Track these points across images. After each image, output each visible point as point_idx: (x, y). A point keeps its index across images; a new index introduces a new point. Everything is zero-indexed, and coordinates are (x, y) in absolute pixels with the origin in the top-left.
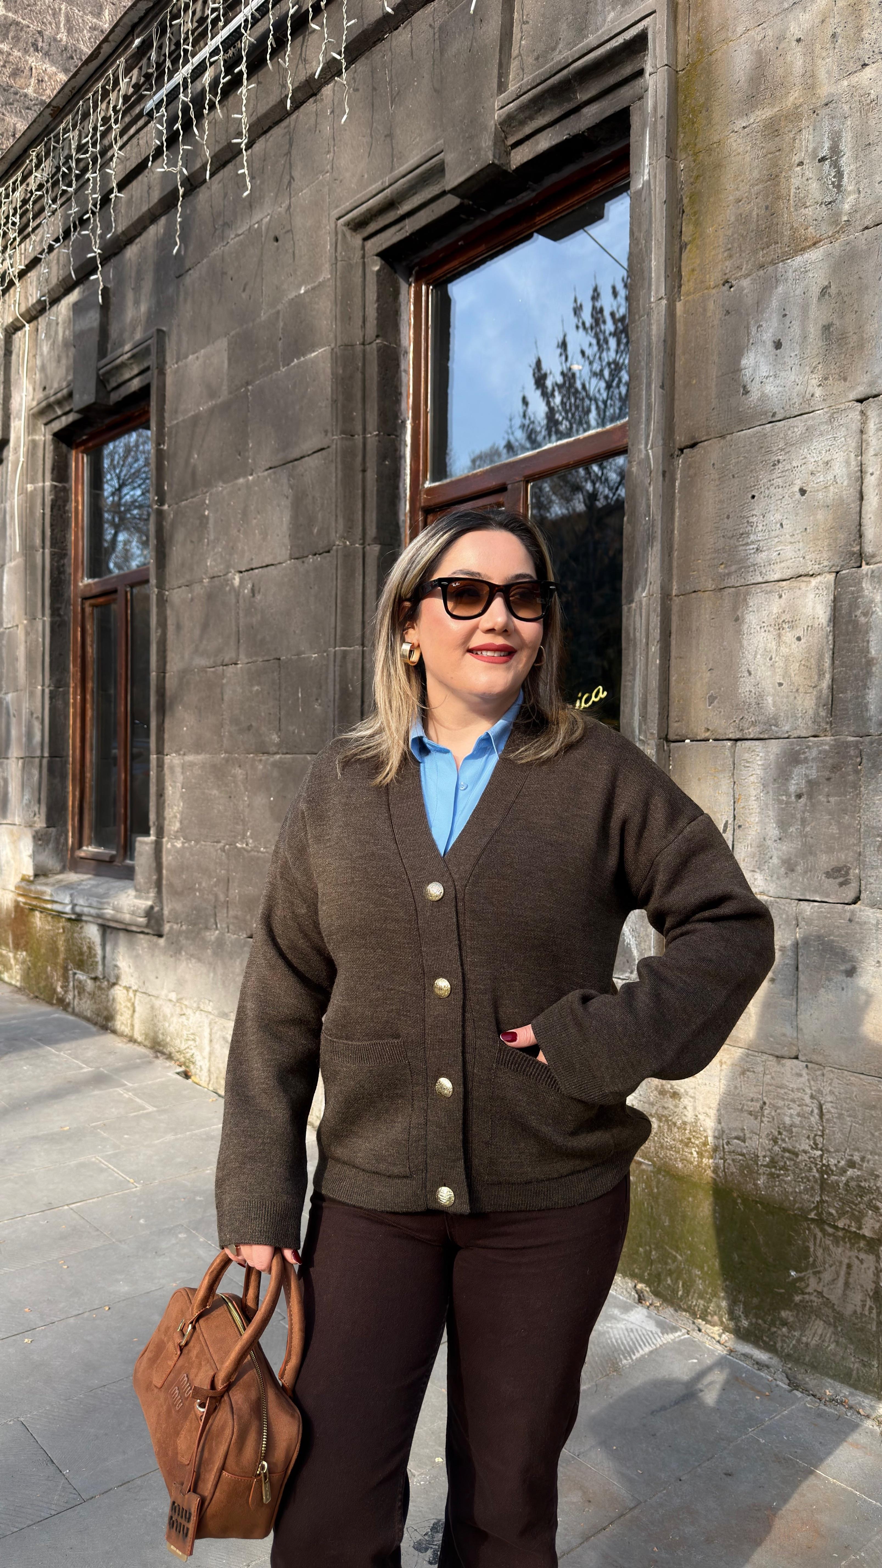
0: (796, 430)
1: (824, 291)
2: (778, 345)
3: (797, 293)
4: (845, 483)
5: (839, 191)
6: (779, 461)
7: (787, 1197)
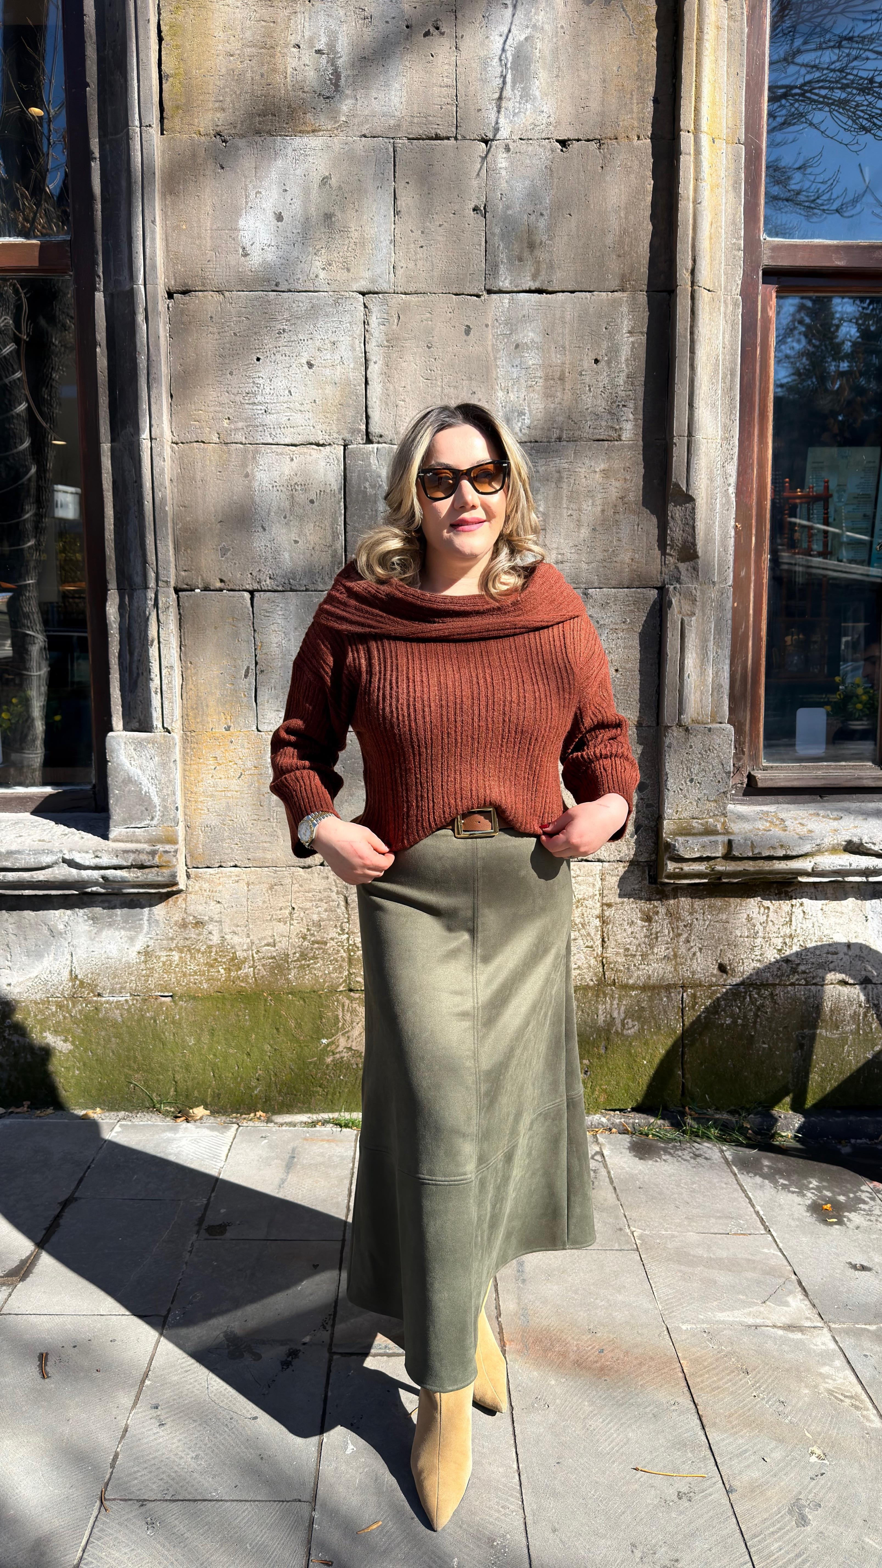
0: (301, 304)
1: (325, 181)
2: (279, 218)
3: (298, 172)
4: (352, 366)
5: (336, 90)
6: (284, 331)
7: (317, 981)
